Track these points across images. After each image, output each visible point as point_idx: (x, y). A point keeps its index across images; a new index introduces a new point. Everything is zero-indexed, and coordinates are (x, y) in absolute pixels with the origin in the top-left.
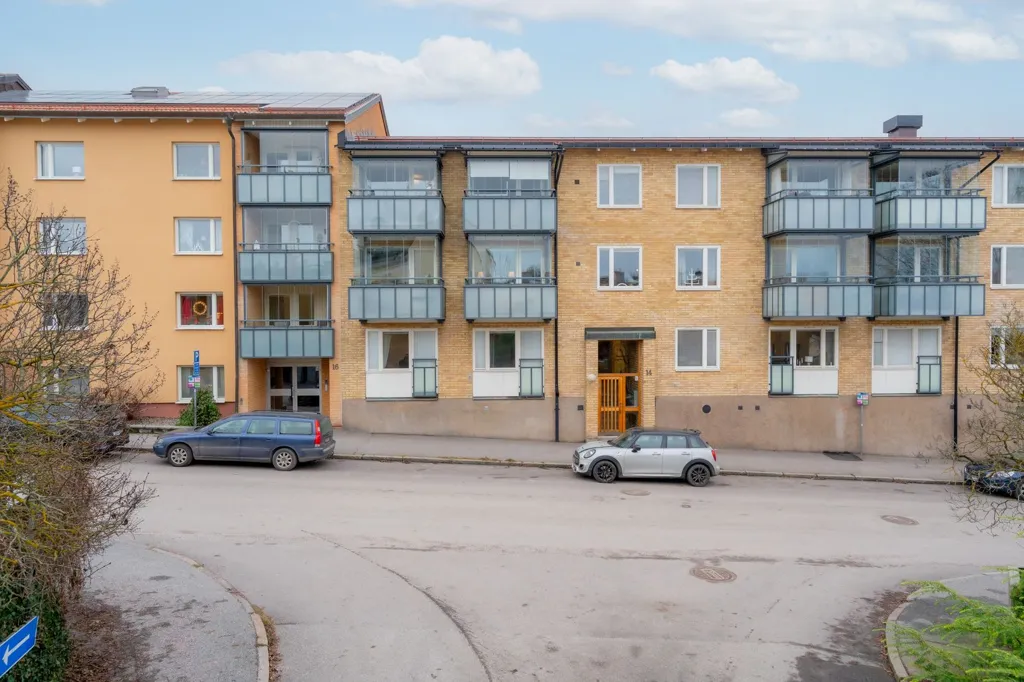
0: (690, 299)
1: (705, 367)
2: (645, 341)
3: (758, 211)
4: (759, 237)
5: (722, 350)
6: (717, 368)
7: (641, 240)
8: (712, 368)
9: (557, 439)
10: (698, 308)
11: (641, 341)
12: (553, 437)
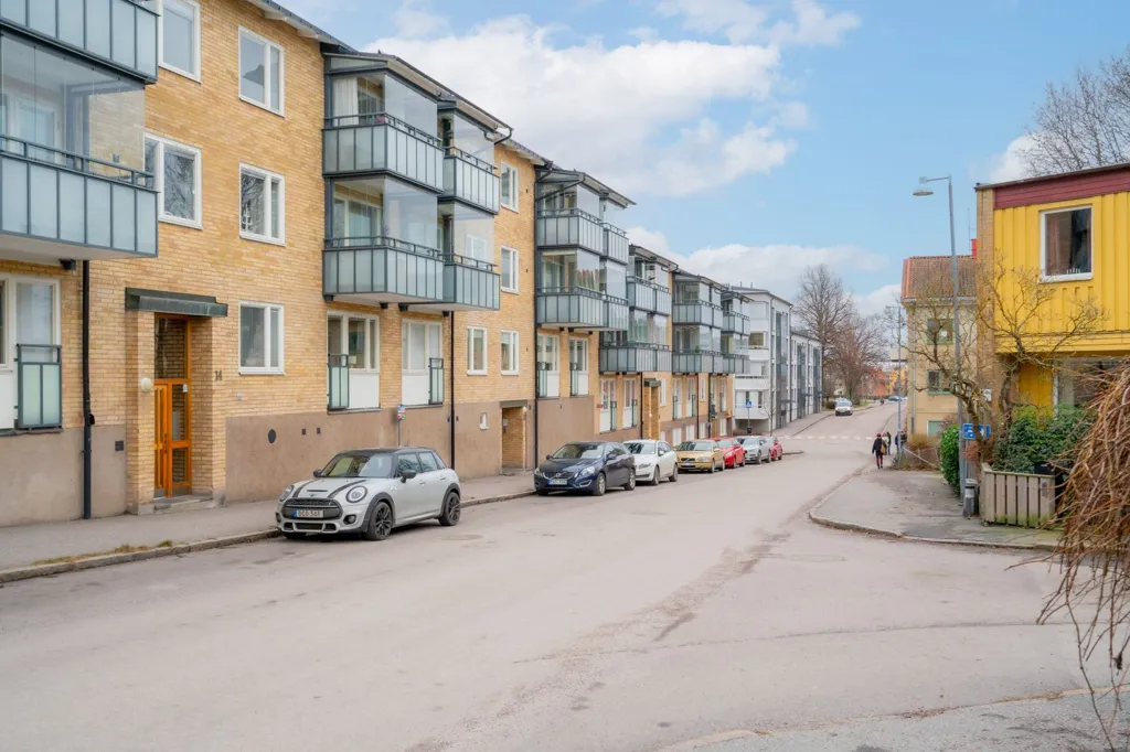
0: (257, 256)
1: (268, 369)
2: (214, 320)
3: (318, 135)
4: (318, 175)
5: (286, 342)
6: (280, 369)
7: (202, 140)
8: (275, 370)
9: (86, 514)
10: (263, 271)
11: (209, 318)
12: (77, 510)
